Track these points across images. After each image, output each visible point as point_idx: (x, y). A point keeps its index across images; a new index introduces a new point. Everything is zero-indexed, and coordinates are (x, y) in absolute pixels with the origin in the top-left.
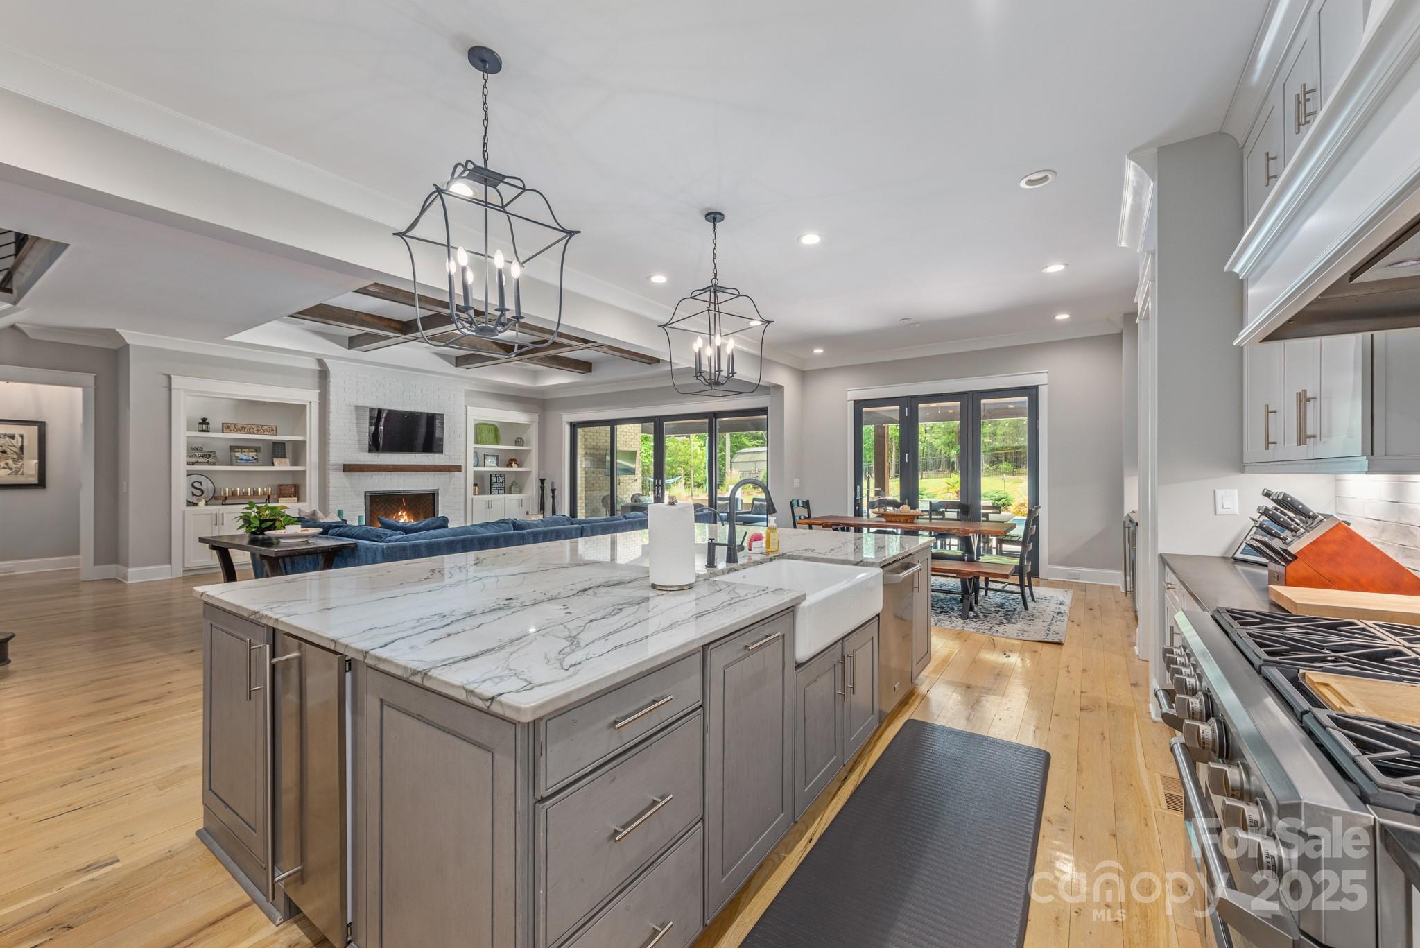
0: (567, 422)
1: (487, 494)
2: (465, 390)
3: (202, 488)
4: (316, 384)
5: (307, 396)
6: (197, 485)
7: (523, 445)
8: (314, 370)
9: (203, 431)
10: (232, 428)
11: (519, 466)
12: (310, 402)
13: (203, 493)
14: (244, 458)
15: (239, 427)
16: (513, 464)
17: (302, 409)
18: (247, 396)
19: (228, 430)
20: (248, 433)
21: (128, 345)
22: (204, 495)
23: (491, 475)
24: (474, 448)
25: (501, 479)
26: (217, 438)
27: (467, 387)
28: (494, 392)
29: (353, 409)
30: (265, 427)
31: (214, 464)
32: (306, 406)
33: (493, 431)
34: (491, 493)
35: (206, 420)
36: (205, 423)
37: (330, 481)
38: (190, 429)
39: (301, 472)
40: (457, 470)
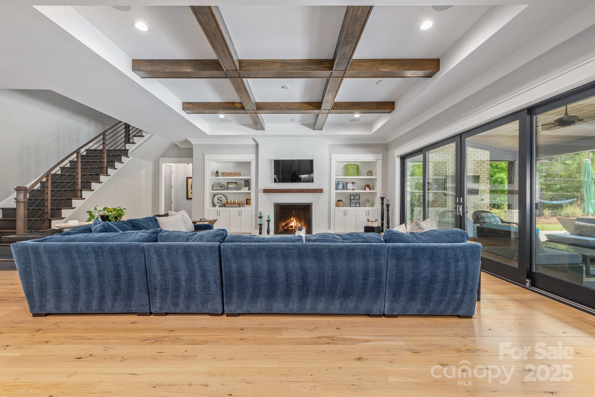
0: (398, 156)
1: (348, 207)
2: (329, 144)
3: (221, 200)
4: (255, 151)
5: (250, 157)
6: (220, 199)
7: (372, 175)
8: (253, 145)
9: (217, 176)
10: (225, 174)
11: (370, 189)
12: (252, 160)
14: (231, 187)
16: (367, 188)
17: (249, 163)
19: (223, 176)
20: (230, 176)
21: (193, 144)
22: (222, 203)
23: (350, 195)
24: (335, 178)
25: (357, 197)
26: (223, 179)
27: (330, 142)
28: (349, 143)
29: (269, 161)
30: (236, 173)
31: (223, 190)
32: (250, 162)
33: (356, 169)
34: (350, 206)
35: (217, 172)
36: (217, 173)
37: (259, 197)
38: (212, 176)
39: (250, 193)
40: (323, 191)
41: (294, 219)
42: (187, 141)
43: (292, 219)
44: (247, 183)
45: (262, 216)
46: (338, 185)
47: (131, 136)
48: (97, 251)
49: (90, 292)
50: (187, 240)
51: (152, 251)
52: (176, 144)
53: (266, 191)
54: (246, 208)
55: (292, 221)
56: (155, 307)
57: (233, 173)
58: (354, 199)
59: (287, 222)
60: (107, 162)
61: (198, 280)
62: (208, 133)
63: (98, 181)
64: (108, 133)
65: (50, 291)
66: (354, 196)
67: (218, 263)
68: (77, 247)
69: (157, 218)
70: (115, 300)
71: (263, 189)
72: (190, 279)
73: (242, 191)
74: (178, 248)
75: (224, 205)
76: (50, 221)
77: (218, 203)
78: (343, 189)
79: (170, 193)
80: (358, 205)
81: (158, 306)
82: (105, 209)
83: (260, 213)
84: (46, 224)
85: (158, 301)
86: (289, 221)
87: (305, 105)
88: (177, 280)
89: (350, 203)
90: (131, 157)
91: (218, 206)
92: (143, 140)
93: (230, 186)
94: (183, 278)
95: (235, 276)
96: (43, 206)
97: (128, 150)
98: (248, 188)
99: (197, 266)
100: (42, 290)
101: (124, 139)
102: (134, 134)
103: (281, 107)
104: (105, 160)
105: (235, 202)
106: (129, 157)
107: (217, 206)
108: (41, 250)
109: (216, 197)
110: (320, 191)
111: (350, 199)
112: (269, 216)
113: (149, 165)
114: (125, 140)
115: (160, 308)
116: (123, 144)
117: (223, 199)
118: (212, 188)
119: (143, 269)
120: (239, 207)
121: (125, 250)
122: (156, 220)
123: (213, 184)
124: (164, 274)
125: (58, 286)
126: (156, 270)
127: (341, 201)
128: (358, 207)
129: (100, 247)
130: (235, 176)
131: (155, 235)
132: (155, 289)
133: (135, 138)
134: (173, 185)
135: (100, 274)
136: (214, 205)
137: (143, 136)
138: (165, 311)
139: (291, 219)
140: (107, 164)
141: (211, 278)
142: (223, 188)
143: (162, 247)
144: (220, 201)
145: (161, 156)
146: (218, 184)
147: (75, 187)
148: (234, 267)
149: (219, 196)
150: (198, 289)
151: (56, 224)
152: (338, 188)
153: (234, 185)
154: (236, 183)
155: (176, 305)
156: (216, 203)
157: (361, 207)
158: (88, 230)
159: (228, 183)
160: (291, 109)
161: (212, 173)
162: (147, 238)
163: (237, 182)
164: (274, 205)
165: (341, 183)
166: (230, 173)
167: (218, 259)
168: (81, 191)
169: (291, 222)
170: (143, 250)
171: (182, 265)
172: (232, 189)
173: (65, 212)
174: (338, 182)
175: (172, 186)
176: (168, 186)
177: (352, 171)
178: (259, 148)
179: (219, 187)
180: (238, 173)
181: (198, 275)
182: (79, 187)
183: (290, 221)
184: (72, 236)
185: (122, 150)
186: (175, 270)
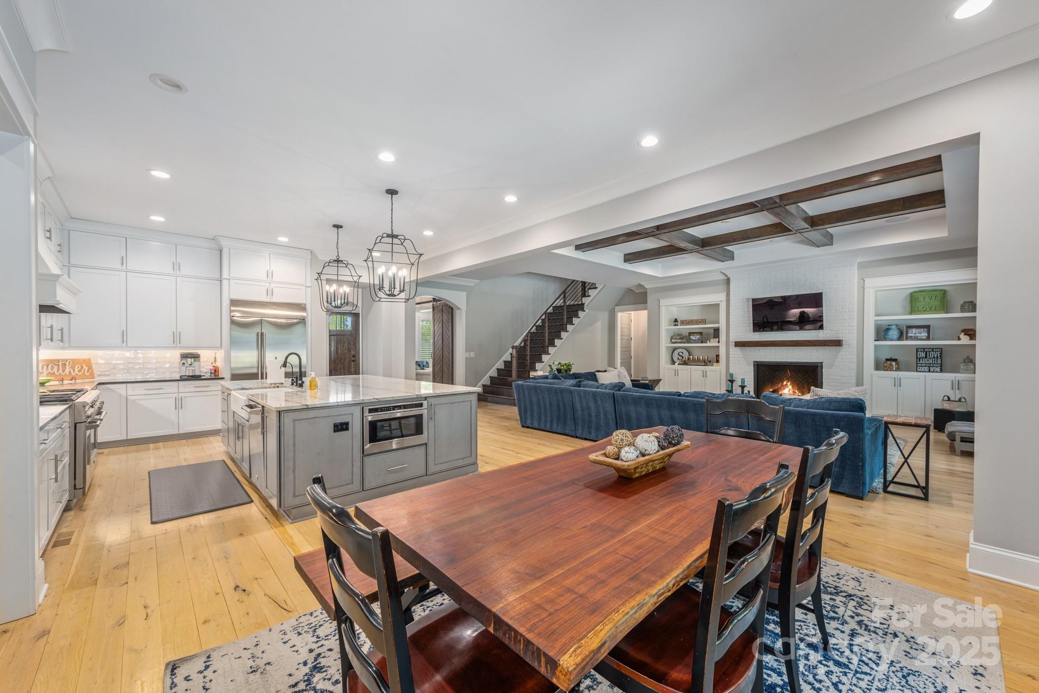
1: (913, 371)
2: (859, 263)
3: (683, 356)
4: (725, 289)
5: (718, 297)
6: (681, 354)
8: (724, 279)
9: (676, 325)
10: (685, 322)
12: (721, 301)
13: (683, 358)
14: (694, 339)
15: (687, 321)
17: (717, 306)
18: (707, 302)
20: (692, 324)
21: (646, 290)
22: (683, 360)
23: (917, 349)
24: (875, 320)
25: (934, 354)
26: (683, 329)
27: (858, 259)
29: (745, 301)
31: (685, 343)
32: (719, 304)
33: (939, 299)
34: (917, 371)
35: (676, 319)
36: (676, 321)
37: (730, 353)
38: (670, 325)
39: (719, 347)
40: (844, 343)
41: (789, 384)
42: (640, 286)
43: (785, 383)
44: (716, 333)
45: (734, 379)
46: (887, 332)
47: (586, 289)
48: (549, 390)
49: (546, 417)
50: (598, 388)
51: (576, 393)
52: (631, 290)
53: (738, 344)
54: (715, 367)
55: (784, 387)
56: (578, 433)
57: (696, 320)
58: (926, 357)
59: (776, 388)
60: (567, 318)
61: (602, 417)
62: (660, 276)
63: (560, 338)
64: (567, 291)
65: (529, 413)
66: (926, 352)
67: (613, 406)
68: (540, 386)
69: (596, 373)
70: (558, 424)
71: (735, 342)
72: (598, 416)
73: (708, 344)
74: (589, 393)
75: (685, 363)
76: (529, 372)
77: (678, 359)
78: (900, 338)
79: (629, 346)
80: (938, 369)
81: (580, 432)
82: (559, 363)
83: (732, 375)
84: (527, 374)
85: (580, 428)
86: (780, 386)
87: (769, 229)
88: (590, 415)
89: (917, 363)
90: (587, 311)
91: (678, 363)
92: (596, 291)
93: (692, 337)
94: (593, 414)
95: (624, 417)
96: (525, 360)
97: (584, 304)
98: (718, 339)
99: (601, 407)
100: (525, 412)
101: (580, 294)
102: (588, 287)
103: (734, 238)
104: (565, 317)
105: (700, 359)
106: (585, 311)
107: (676, 364)
108: (525, 387)
109: (676, 352)
110: (838, 343)
111: (917, 358)
112: (743, 380)
113: (604, 317)
114: (582, 294)
115: (581, 434)
116: (580, 298)
117: (686, 355)
118: (671, 341)
119: (571, 405)
120: (705, 365)
121: (562, 391)
122: (595, 375)
123: (673, 335)
124: (583, 410)
125: (532, 411)
126: (578, 406)
127: (895, 360)
128: (937, 372)
129: (550, 388)
130: (698, 324)
131: (579, 383)
132: (578, 420)
133: (590, 290)
134: (632, 336)
135: (551, 405)
136: (673, 362)
137: (596, 288)
138: (584, 436)
139: (783, 383)
140: (567, 321)
141: (610, 417)
142: (685, 341)
143: (581, 391)
144: (680, 358)
145: (616, 306)
146: (679, 335)
147: (544, 344)
148: (623, 410)
149: (680, 350)
150: (602, 424)
151: (532, 374)
152: (886, 337)
153: (698, 337)
154: (701, 334)
155: (590, 433)
156: (675, 359)
157: (945, 372)
158: (546, 377)
159: (690, 334)
160: (748, 238)
161: (670, 321)
162: (574, 385)
163: (702, 332)
164: (754, 365)
165: (894, 327)
166: (691, 320)
167: (613, 403)
168: (548, 347)
169: (782, 388)
170: (571, 392)
171: (592, 404)
172: (695, 342)
173: (538, 366)
174: (888, 325)
175: (631, 338)
176: (626, 338)
177: (929, 303)
178: (731, 284)
179: (680, 339)
180: (702, 320)
181: (602, 414)
182: (547, 344)
183: (782, 386)
184: (538, 381)
185: (579, 304)
186: (589, 408)
